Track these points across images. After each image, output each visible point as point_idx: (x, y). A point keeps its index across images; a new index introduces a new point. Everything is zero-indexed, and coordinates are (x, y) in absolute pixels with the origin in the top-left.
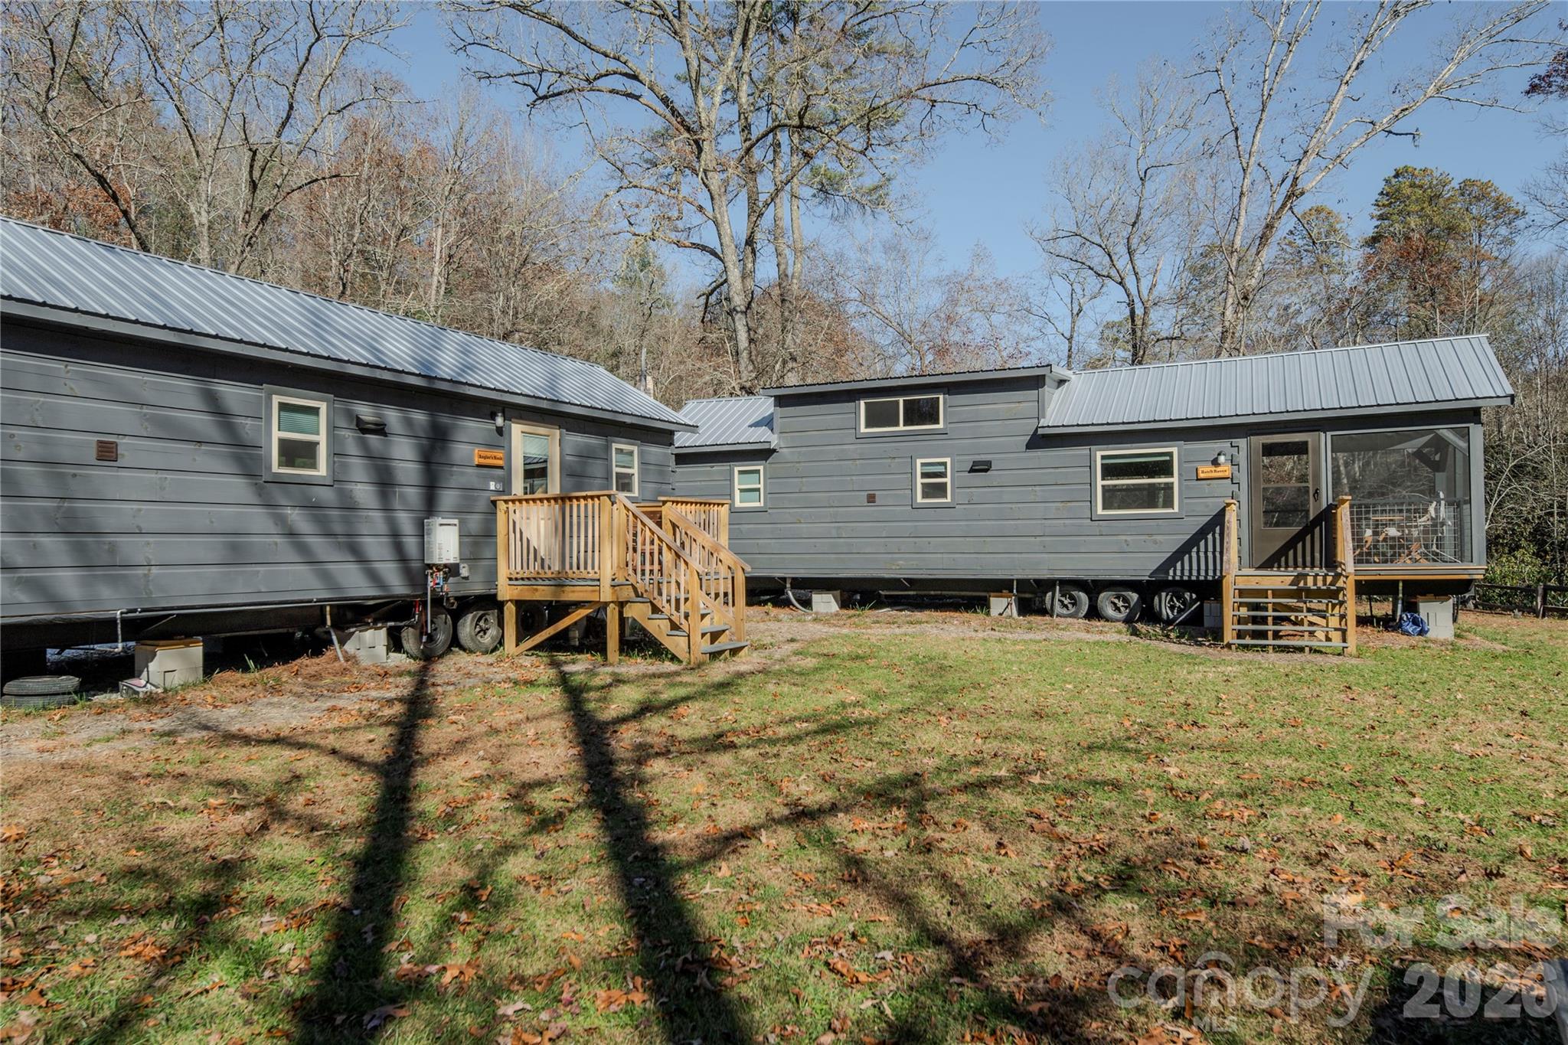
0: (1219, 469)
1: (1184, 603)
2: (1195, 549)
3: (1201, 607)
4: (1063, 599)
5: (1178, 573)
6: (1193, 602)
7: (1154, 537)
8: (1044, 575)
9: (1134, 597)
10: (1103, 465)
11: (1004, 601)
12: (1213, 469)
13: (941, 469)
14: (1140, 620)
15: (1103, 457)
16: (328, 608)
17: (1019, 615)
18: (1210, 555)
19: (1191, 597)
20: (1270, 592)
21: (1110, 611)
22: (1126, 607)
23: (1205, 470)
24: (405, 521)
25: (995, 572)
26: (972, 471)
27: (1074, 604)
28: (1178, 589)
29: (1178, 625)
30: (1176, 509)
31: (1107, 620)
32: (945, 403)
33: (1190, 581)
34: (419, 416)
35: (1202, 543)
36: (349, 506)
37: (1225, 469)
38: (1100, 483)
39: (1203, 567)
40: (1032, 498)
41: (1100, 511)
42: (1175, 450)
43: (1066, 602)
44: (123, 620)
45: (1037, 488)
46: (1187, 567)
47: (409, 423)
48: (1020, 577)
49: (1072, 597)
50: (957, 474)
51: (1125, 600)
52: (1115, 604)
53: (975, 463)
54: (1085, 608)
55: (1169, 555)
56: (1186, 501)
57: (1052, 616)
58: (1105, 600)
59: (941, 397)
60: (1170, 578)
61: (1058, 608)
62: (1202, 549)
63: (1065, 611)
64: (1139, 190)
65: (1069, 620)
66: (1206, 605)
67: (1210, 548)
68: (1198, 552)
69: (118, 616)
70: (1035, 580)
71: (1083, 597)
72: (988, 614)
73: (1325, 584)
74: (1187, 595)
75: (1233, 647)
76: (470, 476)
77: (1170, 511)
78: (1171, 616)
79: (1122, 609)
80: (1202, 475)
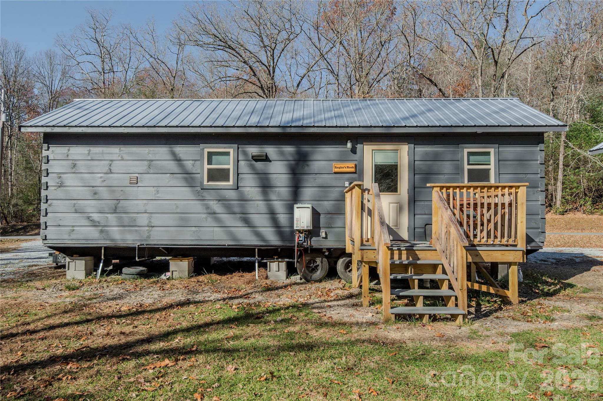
16: (256, 250)
24: (279, 206)
34: (289, 149)
36: (243, 199)
44: (139, 248)
47: (282, 153)
69: (137, 246)
76: (326, 179)
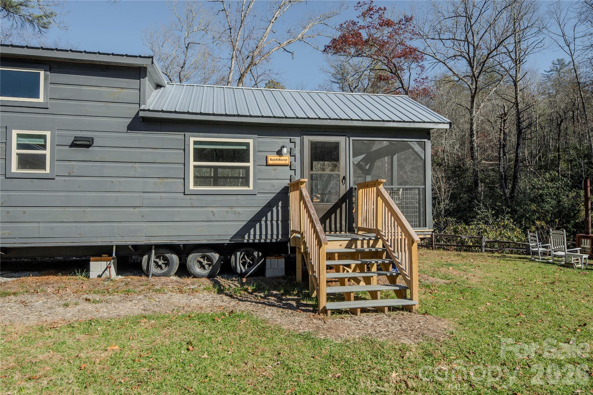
0: (282, 158)
1: (252, 260)
2: (264, 219)
3: (264, 262)
4: (158, 260)
5: (252, 237)
6: (260, 258)
7: (235, 209)
8: (142, 241)
9: (216, 256)
10: (195, 149)
11: (104, 264)
12: (278, 158)
13: (41, 142)
14: (221, 274)
15: (195, 143)
17: (118, 274)
18: (274, 223)
19: (258, 254)
20: (336, 255)
21: (198, 270)
22: (209, 265)
23: (273, 158)
25: (94, 239)
26: (73, 145)
27: (166, 265)
28: (248, 249)
29: (248, 277)
30: (251, 187)
31: (195, 277)
32: (46, 79)
33: (260, 243)
35: (269, 214)
37: (286, 159)
38: (192, 163)
39: (269, 232)
40: (132, 174)
41: (192, 187)
42: (251, 141)
43: (160, 263)
45: (137, 165)
46: (258, 232)
48: (119, 243)
49: (165, 259)
50: (57, 148)
51: (209, 259)
52: (200, 263)
53: (76, 139)
54: (176, 267)
55: (245, 223)
56: (259, 181)
57: (148, 276)
58: (193, 260)
59: (42, 73)
60: (245, 241)
61: (153, 269)
62: (269, 218)
63: (159, 271)
64: (185, 52)
65: (163, 279)
66: (268, 261)
67: (275, 218)
68: (266, 221)
70: (132, 246)
71: (175, 258)
72: (88, 277)
73: (368, 247)
74: (256, 254)
75: (329, 312)
77: (246, 188)
78: (244, 270)
79: (206, 266)
80: (270, 162)
